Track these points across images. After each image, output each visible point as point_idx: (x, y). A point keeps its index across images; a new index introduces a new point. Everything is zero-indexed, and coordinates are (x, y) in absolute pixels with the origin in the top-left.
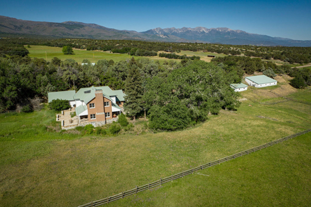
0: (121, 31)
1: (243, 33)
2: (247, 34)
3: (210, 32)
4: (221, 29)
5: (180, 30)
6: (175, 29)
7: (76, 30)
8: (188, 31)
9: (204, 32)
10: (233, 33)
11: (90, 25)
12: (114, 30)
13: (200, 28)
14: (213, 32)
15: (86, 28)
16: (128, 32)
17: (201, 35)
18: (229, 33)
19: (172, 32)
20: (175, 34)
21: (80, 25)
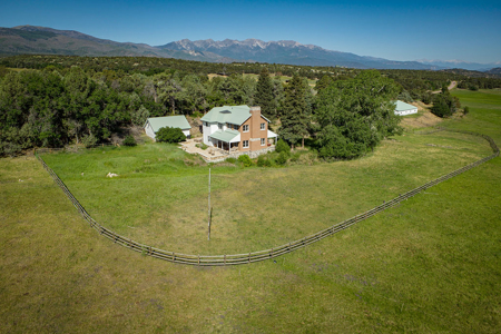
0: (123, 44)
1: (318, 50)
2: (324, 51)
3: (268, 48)
4: (285, 42)
5: (221, 43)
6: (213, 42)
7: (41, 41)
8: (234, 46)
9: (258, 47)
10: (303, 49)
11: (65, 33)
12: (109, 42)
13: (252, 41)
14: (273, 46)
15: (59, 37)
16: (134, 46)
17: (254, 53)
18: (297, 49)
19: (208, 47)
20: (213, 50)
21: (49, 33)
